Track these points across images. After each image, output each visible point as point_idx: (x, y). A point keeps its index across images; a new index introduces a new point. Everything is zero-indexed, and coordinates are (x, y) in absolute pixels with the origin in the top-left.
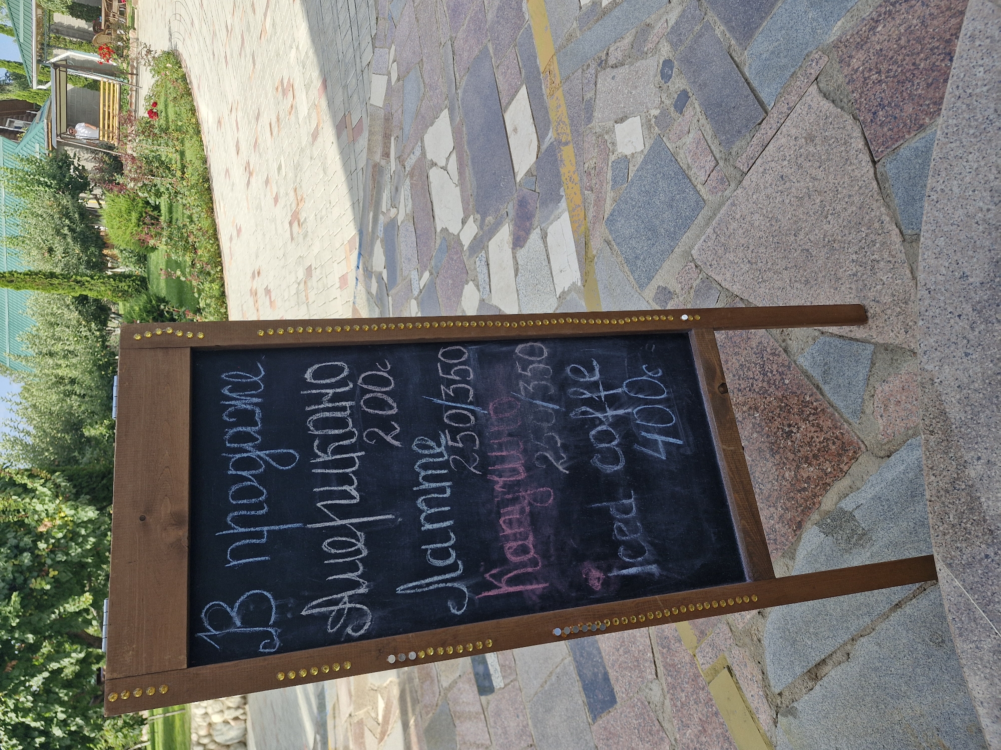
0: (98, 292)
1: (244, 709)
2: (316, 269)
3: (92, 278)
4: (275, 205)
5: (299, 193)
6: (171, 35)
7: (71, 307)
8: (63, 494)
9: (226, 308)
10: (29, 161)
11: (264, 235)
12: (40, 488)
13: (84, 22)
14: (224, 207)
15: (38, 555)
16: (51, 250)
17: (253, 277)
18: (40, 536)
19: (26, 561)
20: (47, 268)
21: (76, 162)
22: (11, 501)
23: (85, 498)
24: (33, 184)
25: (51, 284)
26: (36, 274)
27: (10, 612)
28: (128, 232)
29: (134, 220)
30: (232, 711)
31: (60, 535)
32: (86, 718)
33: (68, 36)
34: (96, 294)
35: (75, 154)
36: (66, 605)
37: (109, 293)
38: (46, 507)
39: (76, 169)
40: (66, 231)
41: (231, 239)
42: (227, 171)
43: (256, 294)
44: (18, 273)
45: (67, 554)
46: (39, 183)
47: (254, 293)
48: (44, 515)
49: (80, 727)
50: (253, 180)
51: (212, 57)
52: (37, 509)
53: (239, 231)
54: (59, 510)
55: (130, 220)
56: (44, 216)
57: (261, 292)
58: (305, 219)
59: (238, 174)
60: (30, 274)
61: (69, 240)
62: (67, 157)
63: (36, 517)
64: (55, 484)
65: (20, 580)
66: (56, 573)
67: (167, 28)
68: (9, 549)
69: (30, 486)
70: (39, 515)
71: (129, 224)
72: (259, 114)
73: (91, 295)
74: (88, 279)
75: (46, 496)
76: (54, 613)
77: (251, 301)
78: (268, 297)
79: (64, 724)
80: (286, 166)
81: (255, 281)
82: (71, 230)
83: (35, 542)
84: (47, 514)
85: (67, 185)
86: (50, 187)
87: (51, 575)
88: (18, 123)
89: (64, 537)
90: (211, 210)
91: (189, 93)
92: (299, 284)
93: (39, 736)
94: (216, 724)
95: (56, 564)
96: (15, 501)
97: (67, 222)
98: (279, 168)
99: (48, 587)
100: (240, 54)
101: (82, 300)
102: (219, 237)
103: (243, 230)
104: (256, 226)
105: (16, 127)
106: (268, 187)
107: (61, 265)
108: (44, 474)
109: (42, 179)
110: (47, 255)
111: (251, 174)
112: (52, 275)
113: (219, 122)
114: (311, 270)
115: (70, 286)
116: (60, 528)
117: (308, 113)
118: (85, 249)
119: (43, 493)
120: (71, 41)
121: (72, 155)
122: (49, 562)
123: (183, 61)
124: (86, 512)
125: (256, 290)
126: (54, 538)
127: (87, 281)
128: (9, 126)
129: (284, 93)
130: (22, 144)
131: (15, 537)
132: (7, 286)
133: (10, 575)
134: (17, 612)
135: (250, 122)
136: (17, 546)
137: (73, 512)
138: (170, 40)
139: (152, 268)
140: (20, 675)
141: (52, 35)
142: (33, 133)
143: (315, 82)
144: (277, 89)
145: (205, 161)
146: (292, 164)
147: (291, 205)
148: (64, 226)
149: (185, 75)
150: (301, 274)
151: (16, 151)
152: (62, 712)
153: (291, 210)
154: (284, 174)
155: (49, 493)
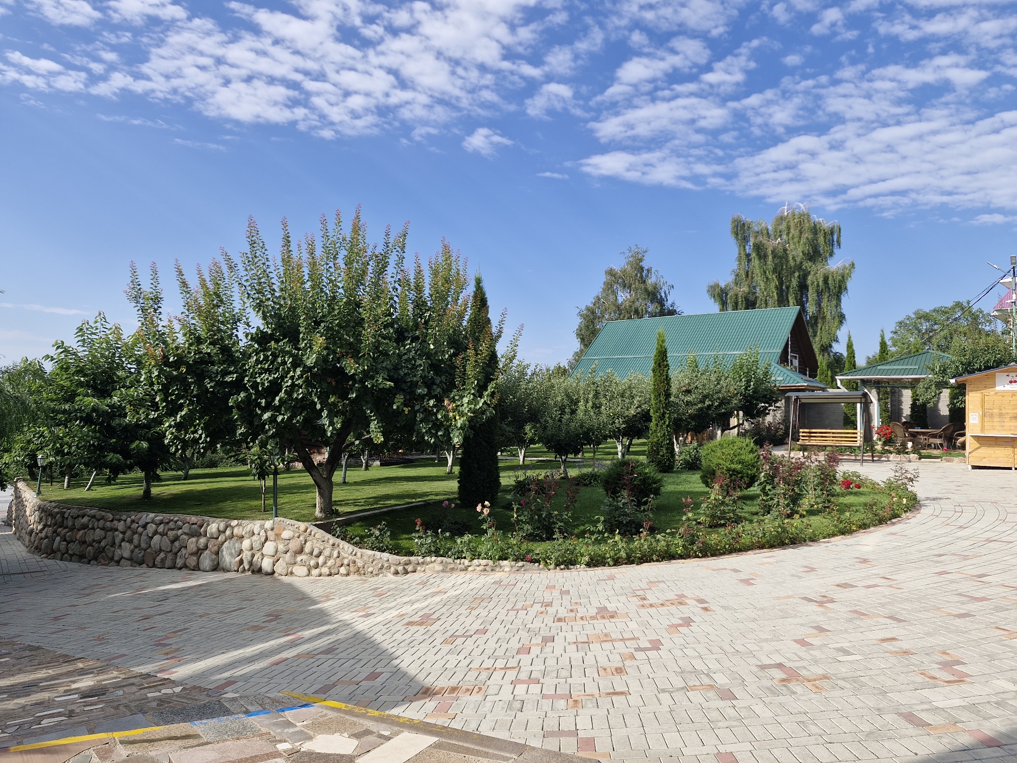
0: (655, 431)
1: (249, 570)
2: (734, 707)
3: (668, 426)
4: (795, 641)
5: (824, 683)
6: (934, 499)
7: (639, 409)
8: (475, 417)
9: (657, 561)
10: (766, 374)
11: (754, 620)
12: (482, 401)
13: (909, 413)
14: (768, 563)
15: (424, 399)
16: (688, 392)
17: (701, 601)
18: (440, 401)
19: (419, 391)
20: (674, 390)
21: (773, 408)
22: (473, 380)
23: (471, 434)
24: (746, 377)
25: (659, 395)
26: (668, 384)
27: (377, 380)
28: (721, 462)
29: (733, 466)
30: (249, 558)
31: (439, 417)
32: (273, 436)
33: (891, 401)
34: (654, 429)
35: (779, 407)
36: (376, 422)
37: (656, 440)
38: (466, 405)
39: (766, 408)
40: (707, 403)
41: (736, 571)
42: (813, 570)
43: (681, 603)
44: (667, 371)
45: (421, 421)
46: (749, 381)
47: (680, 601)
48: (459, 403)
49: (267, 432)
50: (813, 607)
51: (936, 553)
52: (464, 399)
53: (747, 582)
54: (462, 414)
55: (733, 463)
56: (719, 386)
57: (685, 611)
58: (795, 693)
59: (814, 585)
60: (668, 380)
61: (699, 406)
62: (776, 401)
63: (457, 398)
64: (485, 411)
65: (404, 386)
66: (406, 413)
67: (940, 496)
68: (432, 377)
69: (486, 393)
70: (458, 400)
71: (729, 463)
72: (899, 621)
73: (652, 425)
74: (667, 423)
75: (475, 405)
76: (371, 413)
77: (671, 596)
78: (680, 622)
79: (273, 420)
80: (851, 662)
81: (695, 603)
82: (709, 407)
83: (435, 397)
84: (459, 406)
85: (751, 403)
86: (746, 389)
87: (405, 409)
88: (796, 363)
89: (437, 419)
90: (762, 547)
91: (881, 521)
92: (708, 675)
93: (266, 402)
94: (241, 543)
95: (414, 413)
96: (473, 383)
97: (716, 404)
98: (846, 652)
99: (395, 407)
100: (960, 594)
101: (646, 417)
102: (734, 555)
103: (750, 588)
104: (761, 609)
105: (791, 361)
106: (815, 631)
107: (677, 401)
108: (495, 401)
109: (752, 383)
110: (684, 389)
111: (821, 604)
112: (668, 395)
113: (865, 561)
114: (730, 699)
115: (659, 409)
116: (446, 417)
117: (937, 708)
118: (692, 417)
119: (478, 404)
120: (887, 403)
121: (778, 405)
122: (417, 407)
123: (912, 515)
124: (458, 437)
125: (686, 604)
126: (438, 411)
127: (665, 422)
128: (791, 356)
129: (947, 666)
130: (779, 367)
131: (441, 382)
132: (655, 363)
133: (409, 380)
134: (376, 386)
135: (883, 605)
136: (433, 383)
137: (459, 425)
138: (927, 499)
139: (684, 476)
140: (322, 388)
141: (889, 389)
142: (792, 375)
143: (987, 724)
144: (944, 653)
145: (813, 539)
146: (859, 673)
147: (805, 668)
148: (712, 401)
149: (899, 517)
150: (721, 680)
151: (772, 363)
152: (283, 419)
153: (797, 668)
154: (840, 659)
155: (478, 407)
